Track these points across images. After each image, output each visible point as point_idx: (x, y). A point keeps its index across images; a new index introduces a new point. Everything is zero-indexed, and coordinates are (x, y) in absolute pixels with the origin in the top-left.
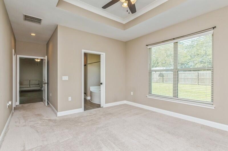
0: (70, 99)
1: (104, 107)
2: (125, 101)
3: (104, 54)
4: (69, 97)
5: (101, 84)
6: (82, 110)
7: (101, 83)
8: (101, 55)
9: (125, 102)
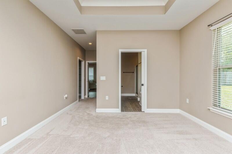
0: (107, 98)
1: (145, 112)
2: (179, 109)
3: (146, 50)
4: (106, 96)
5: (143, 85)
6: (118, 110)
7: (142, 83)
8: (142, 52)
9: (178, 111)
